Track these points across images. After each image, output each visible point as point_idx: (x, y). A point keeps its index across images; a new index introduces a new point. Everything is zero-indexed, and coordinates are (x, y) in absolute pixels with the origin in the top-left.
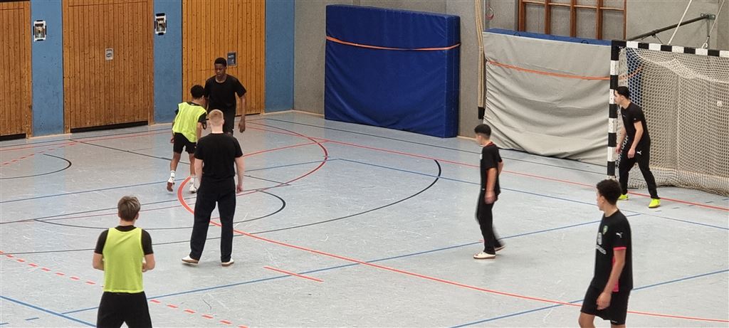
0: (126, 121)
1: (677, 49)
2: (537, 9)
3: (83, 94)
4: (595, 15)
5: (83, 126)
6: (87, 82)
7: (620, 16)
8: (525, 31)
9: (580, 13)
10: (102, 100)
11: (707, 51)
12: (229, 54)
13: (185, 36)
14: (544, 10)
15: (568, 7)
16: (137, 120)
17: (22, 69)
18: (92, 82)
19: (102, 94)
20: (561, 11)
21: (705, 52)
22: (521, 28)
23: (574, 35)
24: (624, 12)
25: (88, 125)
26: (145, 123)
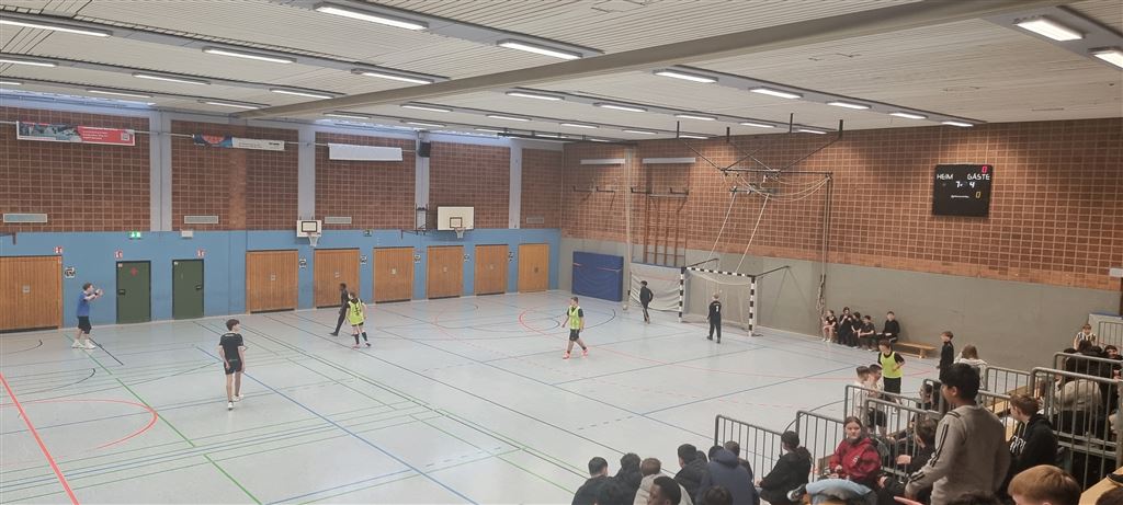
0: (496, 292)
1: (707, 271)
2: (651, 254)
3: (481, 281)
4: (674, 257)
6: (483, 277)
7: (683, 258)
8: (647, 263)
9: (668, 256)
10: (488, 283)
11: (718, 271)
12: (535, 268)
13: (519, 261)
14: (654, 255)
15: (663, 254)
16: (500, 292)
17: (460, 271)
18: (485, 277)
20: (660, 255)
24: (684, 256)
25: (482, 293)
26: (503, 293)
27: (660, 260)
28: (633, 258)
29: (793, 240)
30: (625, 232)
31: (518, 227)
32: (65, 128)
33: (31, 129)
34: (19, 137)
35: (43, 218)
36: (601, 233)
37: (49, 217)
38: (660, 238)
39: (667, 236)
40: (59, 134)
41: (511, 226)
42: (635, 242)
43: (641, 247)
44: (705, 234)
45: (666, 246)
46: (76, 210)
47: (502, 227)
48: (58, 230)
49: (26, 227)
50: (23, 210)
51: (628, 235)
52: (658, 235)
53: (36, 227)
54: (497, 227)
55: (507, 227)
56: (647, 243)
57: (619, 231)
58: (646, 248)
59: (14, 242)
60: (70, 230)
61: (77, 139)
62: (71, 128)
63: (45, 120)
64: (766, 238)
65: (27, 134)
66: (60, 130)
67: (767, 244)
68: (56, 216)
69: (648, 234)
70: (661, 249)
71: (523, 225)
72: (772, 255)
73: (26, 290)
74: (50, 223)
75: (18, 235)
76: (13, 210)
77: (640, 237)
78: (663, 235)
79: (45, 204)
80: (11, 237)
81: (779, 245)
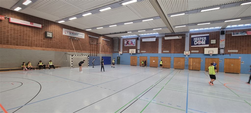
32: (243, 33)
33: (235, 34)
34: (232, 35)
35: (237, 51)
37: (238, 51)
40: (242, 34)
46: (245, 49)
48: (240, 53)
49: (233, 53)
50: (232, 50)
53: (235, 53)
59: (230, 56)
60: (243, 53)
61: (246, 34)
62: (244, 32)
63: (239, 31)
65: (234, 34)
66: (242, 33)
68: (240, 51)
73: (232, 65)
74: (238, 52)
75: (231, 54)
76: (230, 50)
79: (237, 48)
80: (229, 55)
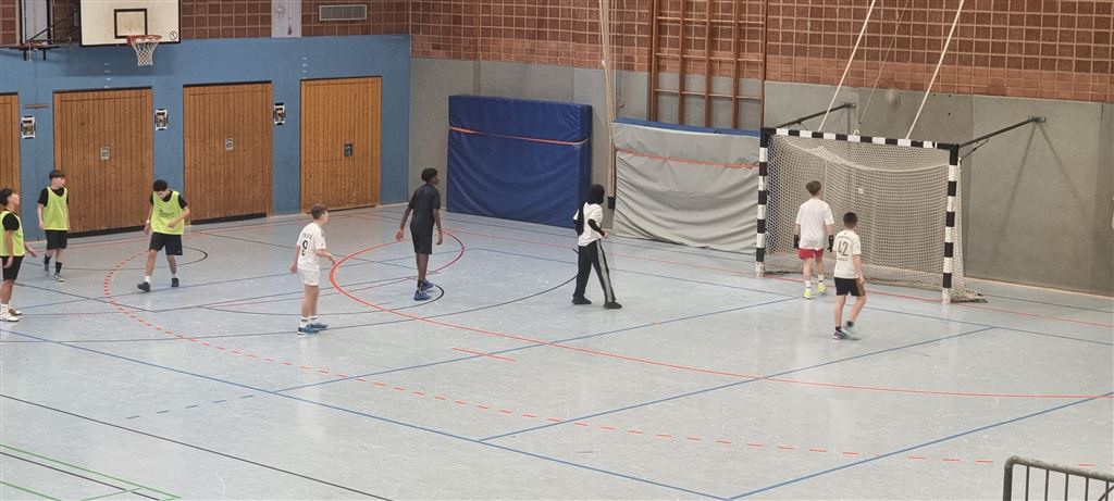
0: (245, 213)
1: (829, 136)
2: (669, 98)
3: (203, 185)
4: (732, 104)
5: (203, 218)
6: (207, 172)
7: (756, 105)
8: (656, 121)
9: (715, 102)
10: (222, 190)
11: (859, 138)
12: (346, 145)
13: (303, 126)
14: (677, 99)
15: (703, 97)
16: (256, 212)
17: (144, 160)
18: (213, 173)
19: (222, 186)
20: (693, 100)
21: (858, 139)
22: (653, 117)
23: (709, 125)
24: (761, 101)
25: (208, 217)
26: (264, 215)
27: (696, 111)
28: (619, 107)
29: (1050, 50)
30: (595, 39)
31: (297, 33)
36: (528, 43)
38: (695, 53)
39: (713, 46)
41: (279, 29)
42: (626, 65)
43: (640, 79)
44: (815, 39)
45: (711, 73)
47: (254, 34)
51: (606, 46)
52: (686, 45)
54: (240, 34)
55: (267, 32)
56: (656, 67)
57: (576, 38)
58: (654, 83)
64: (981, 47)
67: (982, 62)
69: (660, 43)
70: (696, 84)
71: (311, 25)
72: (996, 90)
77: (639, 54)
78: (699, 45)
81: (1015, 63)
